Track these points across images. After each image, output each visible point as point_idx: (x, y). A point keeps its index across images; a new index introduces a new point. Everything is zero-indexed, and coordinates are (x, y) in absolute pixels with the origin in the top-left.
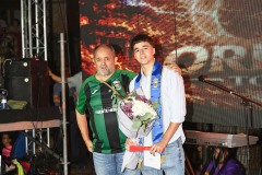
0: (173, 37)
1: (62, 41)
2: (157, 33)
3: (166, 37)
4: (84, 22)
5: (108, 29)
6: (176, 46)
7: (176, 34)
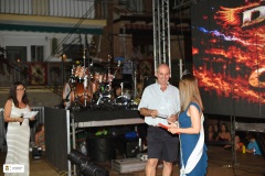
0: (256, 61)
1: (181, 65)
2: (245, 58)
3: (251, 61)
4: (195, 52)
5: (211, 56)
6: (258, 67)
7: (258, 59)
